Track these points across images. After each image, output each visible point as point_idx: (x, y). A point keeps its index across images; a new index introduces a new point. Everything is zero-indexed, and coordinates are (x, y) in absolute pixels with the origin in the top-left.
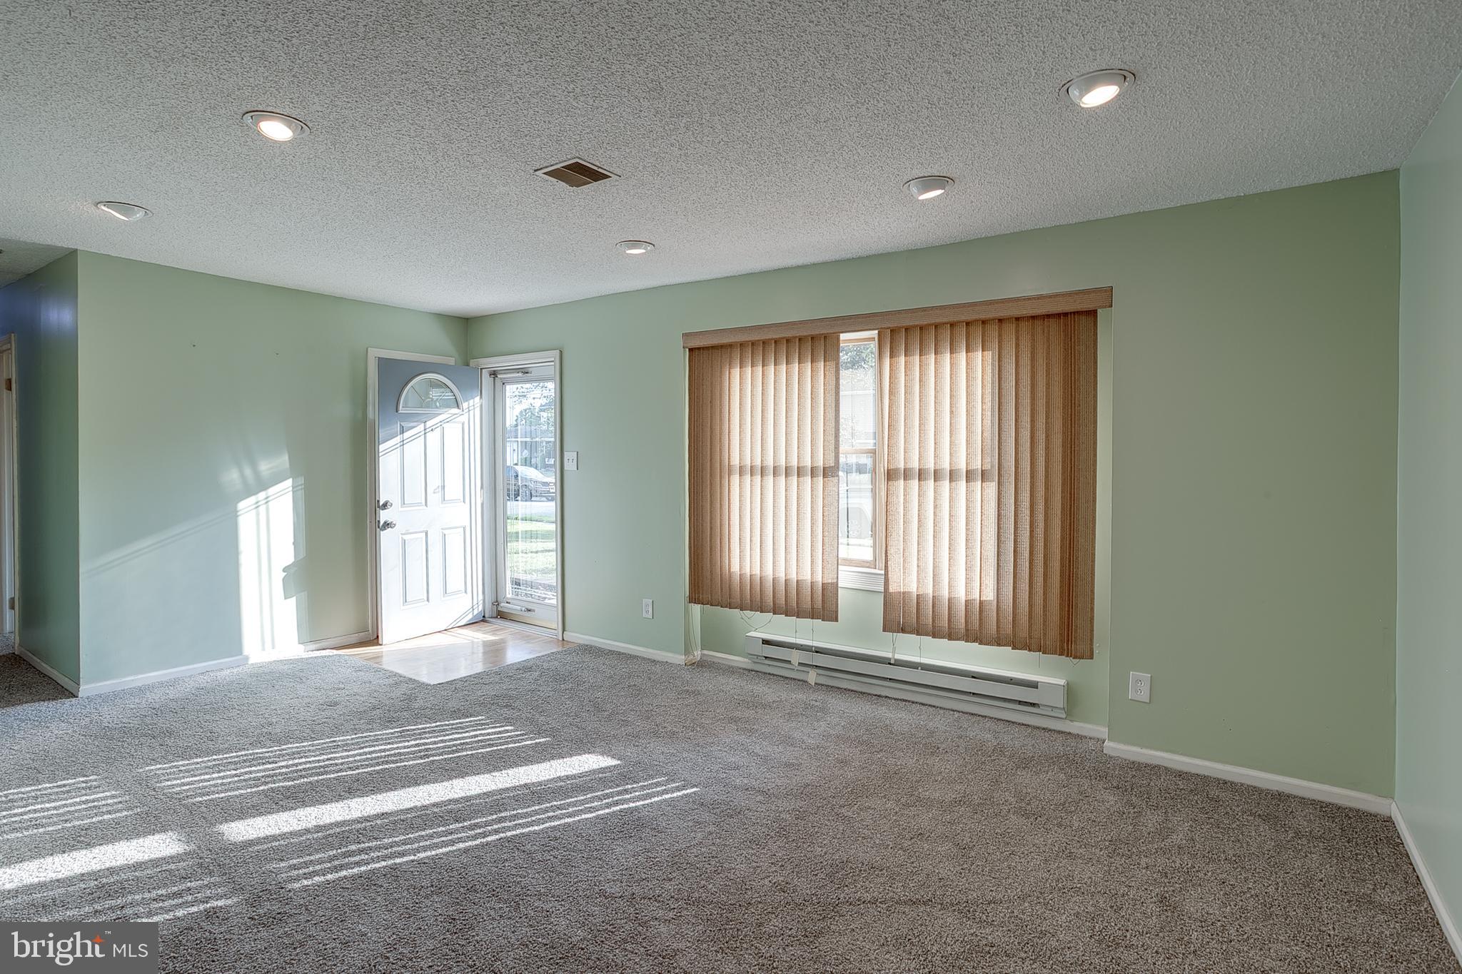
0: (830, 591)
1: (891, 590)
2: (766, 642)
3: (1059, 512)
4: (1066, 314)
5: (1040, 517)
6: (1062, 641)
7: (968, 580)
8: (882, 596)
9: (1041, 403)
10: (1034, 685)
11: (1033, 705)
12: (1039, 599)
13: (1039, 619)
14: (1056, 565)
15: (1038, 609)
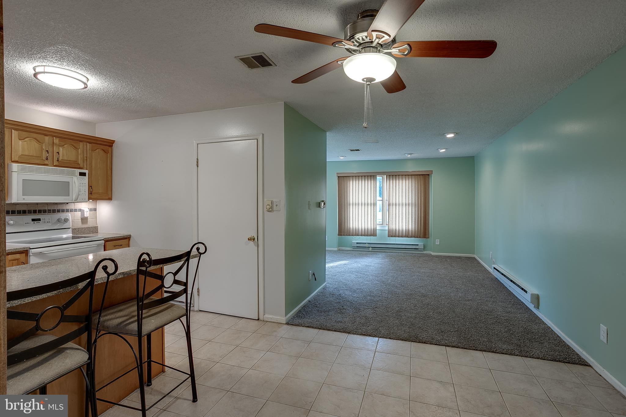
0: (375, 230)
1: (389, 228)
2: (357, 243)
3: (423, 211)
4: (424, 175)
5: (419, 212)
6: (424, 235)
7: (406, 225)
8: (388, 231)
9: (419, 191)
10: (418, 245)
11: (417, 249)
12: (419, 228)
13: (419, 232)
14: (422, 221)
15: (419, 230)
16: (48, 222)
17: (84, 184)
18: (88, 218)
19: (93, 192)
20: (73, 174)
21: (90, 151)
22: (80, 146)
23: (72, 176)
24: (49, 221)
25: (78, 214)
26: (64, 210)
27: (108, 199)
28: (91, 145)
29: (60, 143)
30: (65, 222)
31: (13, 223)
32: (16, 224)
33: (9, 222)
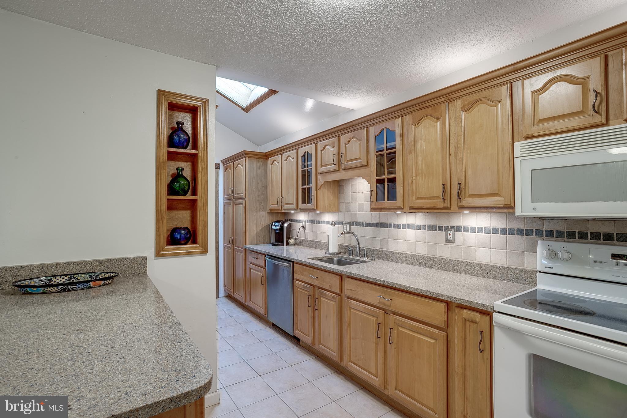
31: (566, 256)
32: (571, 259)
33: (560, 254)
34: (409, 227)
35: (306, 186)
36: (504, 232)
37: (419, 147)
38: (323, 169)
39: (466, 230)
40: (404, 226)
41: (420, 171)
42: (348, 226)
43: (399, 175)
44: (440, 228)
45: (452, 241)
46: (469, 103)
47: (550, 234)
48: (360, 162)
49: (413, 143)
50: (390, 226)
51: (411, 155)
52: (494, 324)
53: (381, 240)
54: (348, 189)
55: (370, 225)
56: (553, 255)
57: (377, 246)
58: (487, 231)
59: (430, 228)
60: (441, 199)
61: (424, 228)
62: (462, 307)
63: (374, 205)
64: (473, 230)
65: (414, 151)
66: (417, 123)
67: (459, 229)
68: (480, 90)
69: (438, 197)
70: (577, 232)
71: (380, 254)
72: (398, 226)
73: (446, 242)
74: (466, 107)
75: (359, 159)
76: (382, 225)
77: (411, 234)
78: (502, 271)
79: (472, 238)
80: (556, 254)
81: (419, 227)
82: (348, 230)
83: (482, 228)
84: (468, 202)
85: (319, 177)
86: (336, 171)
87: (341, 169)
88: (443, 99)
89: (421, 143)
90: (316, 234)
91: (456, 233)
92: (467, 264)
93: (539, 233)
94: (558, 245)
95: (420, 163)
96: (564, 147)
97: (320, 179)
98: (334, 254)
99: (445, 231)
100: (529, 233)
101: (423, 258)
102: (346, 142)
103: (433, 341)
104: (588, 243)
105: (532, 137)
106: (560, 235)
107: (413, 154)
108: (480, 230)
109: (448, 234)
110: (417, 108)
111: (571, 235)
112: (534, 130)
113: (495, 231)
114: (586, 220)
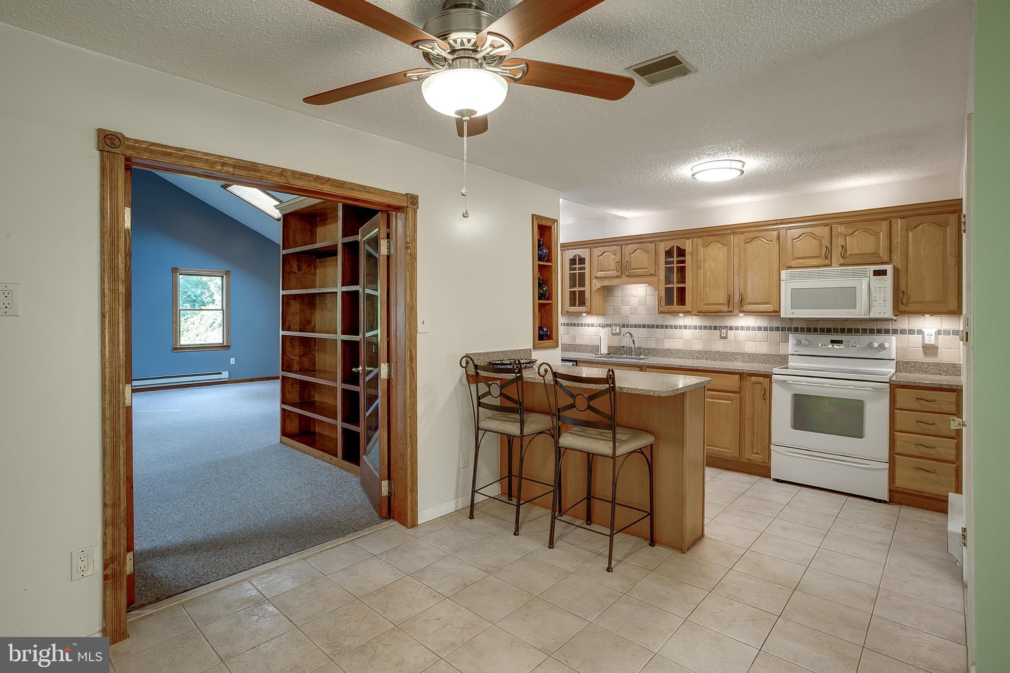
16: (852, 346)
17: (882, 289)
18: (939, 347)
19: (910, 301)
20: (863, 275)
21: (904, 231)
22: (882, 227)
23: (861, 278)
24: (854, 345)
25: (916, 339)
26: (890, 329)
27: (948, 312)
28: (904, 220)
29: (847, 231)
30: (882, 348)
31: (807, 343)
32: (810, 344)
33: (803, 342)
34: (685, 327)
35: (577, 289)
36: (766, 329)
37: (707, 264)
38: (600, 274)
39: (737, 328)
40: (680, 327)
41: (708, 284)
42: (618, 328)
43: (689, 285)
44: (715, 328)
45: (725, 338)
46: (750, 238)
47: (796, 330)
48: (647, 271)
49: (702, 261)
50: (666, 327)
51: (700, 271)
52: (773, 381)
53: (657, 340)
54: (618, 293)
55: (644, 326)
56: (799, 343)
57: (652, 345)
58: (754, 329)
59: (705, 327)
60: (725, 305)
61: (700, 328)
62: (751, 375)
63: (662, 309)
64: (742, 328)
65: (702, 267)
66: (705, 246)
67: (731, 328)
68: (758, 231)
69: (723, 304)
70: (812, 328)
71: (656, 352)
72: (675, 327)
73: (720, 338)
74: (748, 241)
75: (646, 268)
76: (658, 327)
77: (687, 334)
78: (764, 357)
79: (741, 334)
80: (800, 342)
81: (695, 328)
82: (618, 331)
83: (750, 327)
84: (747, 307)
85: (594, 281)
86: (618, 277)
87: (623, 276)
88: (729, 232)
89: (710, 262)
90: (574, 338)
91: (729, 331)
92: (738, 354)
93: (789, 329)
94: (802, 336)
95: (708, 277)
96: (810, 276)
97: (596, 283)
98: (605, 354)
99: (719, 330)
100: (783, 329)
101: (700, 352)
102: (632, 252)
103: (729, 402)
104: (818, 334)
105: (791, 267)
106: (802, 330)
107: (702, 270)
108: (748, 328)
109: (722, 332)
110: (707, 234)
111: (809, 330)
112: (793, 263)
113: (760, 329)
114: (817, 320)
